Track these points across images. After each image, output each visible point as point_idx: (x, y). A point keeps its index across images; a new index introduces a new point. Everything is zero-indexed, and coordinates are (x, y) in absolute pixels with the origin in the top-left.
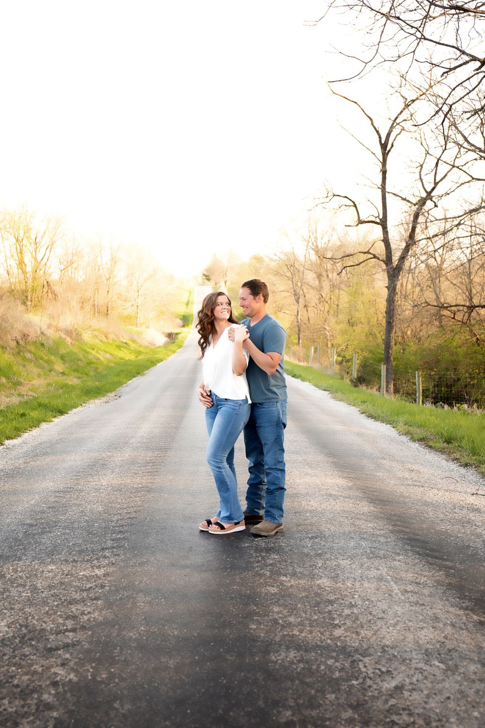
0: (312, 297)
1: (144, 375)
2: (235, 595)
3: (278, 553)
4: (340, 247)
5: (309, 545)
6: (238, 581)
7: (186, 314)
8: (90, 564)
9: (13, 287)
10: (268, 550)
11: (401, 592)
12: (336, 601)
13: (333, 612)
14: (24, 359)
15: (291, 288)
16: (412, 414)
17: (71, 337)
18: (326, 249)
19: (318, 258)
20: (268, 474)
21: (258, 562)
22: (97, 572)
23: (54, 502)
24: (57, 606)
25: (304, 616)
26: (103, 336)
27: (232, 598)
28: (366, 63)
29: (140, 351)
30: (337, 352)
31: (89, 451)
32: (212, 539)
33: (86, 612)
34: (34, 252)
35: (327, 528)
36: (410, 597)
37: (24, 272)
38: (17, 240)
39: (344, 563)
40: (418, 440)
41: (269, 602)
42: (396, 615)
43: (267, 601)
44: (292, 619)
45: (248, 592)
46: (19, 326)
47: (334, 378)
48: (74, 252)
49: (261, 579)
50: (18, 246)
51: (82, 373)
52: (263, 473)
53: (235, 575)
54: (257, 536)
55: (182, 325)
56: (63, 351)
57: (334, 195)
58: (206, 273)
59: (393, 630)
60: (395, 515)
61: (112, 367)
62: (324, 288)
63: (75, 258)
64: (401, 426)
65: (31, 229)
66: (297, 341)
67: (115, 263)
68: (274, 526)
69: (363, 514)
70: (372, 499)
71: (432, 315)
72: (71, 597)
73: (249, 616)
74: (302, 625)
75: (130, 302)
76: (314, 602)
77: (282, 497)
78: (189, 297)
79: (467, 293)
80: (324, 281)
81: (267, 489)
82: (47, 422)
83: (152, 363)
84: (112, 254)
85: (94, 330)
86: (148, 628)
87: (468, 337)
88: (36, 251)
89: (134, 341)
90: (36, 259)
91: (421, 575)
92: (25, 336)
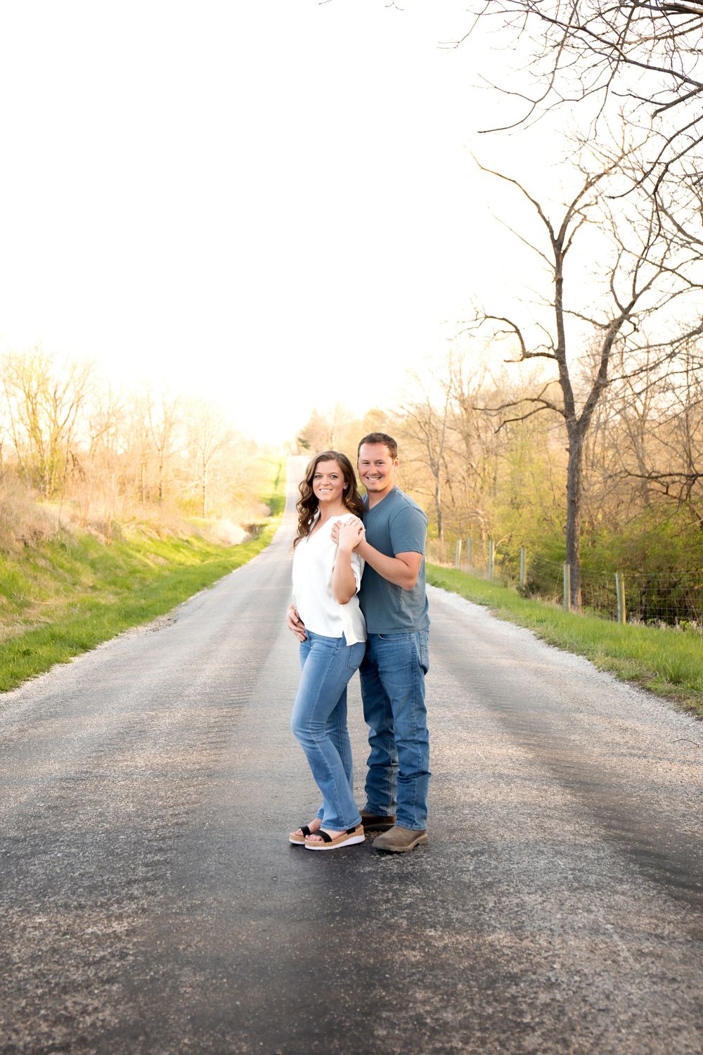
0: (457, 467)
1: (213, 587)
2: (349, 968)
3: (420, 883)
4: (497, 393)
5: (471, 868)
6: (354, 938)
7: (275, 497)
8: (105, 912)
9: (23, 464)
10: (404, 878)
11: (633, 955)
12: (522, 976)
13: (520, 999)
14: (36, 567)
15: (427, 455)
16: (615, 638)
17: (106, 535)
18: (476, 399)
19: (464, 411)
20: (400, 749)
21: (387, 901)
22: (117, 927)
23: (57, 798)
24: (41, 997)
25: (469, 1007)
26: (154, 532)
27: (343, 974)
28: (535, 103)
29: (208, 553)
30: (496, 547)
31: (121, 709)
32: (311, 860)
33: (90, 1008)
34: (53, 412)
35: (501, 836)
36: (651, 965)
37: (39, 442)
38: (28, 396)
39: (532, 900)
40: (629, 680)
41: (408, 980)
42: (630, 1004)
43: (405, 979)
44: (448, 1016)
45: (372, 961)
46: (28, 519)
47: (494, 586)
48: (111, 411)
49: (392, 934)
50: (29, 403)
51: (121, 587)
52: (393, 747)
53: (350, 927)
54: (384, 852)
55: (269, 513)
56: (93, 555)
57: (486, 317)
58: (302, 438)
59: (629, 1034)
60: (606, 808)
61: (166, 577)
62: (475, 453)
63: (113, 420)
64: (601, 659)
65: (48, 379)
66: (437, 532)
67: (171, 426)
68: (411, 834)
69: (555, 808)
70: (567, 781)
71: (635, 489)
72: (67, 977)
73: (374, 1008)
74: (467, 1028)
75: (193, 481)
76: (484, 978)
77: (424, 787)
78: (279, 472)
79: (685, 456)
80: (474, 444)
81: (400, 773)
82: (62, 662)
83: (226, 569)
84: (166, 413)
85: (139, 523)
86: (196, 1039)
87: (688, 521)
88: (55, 411)
89: (199, 538)
90: (55, 422)
91: (663, 920)
92: (36, 534)
